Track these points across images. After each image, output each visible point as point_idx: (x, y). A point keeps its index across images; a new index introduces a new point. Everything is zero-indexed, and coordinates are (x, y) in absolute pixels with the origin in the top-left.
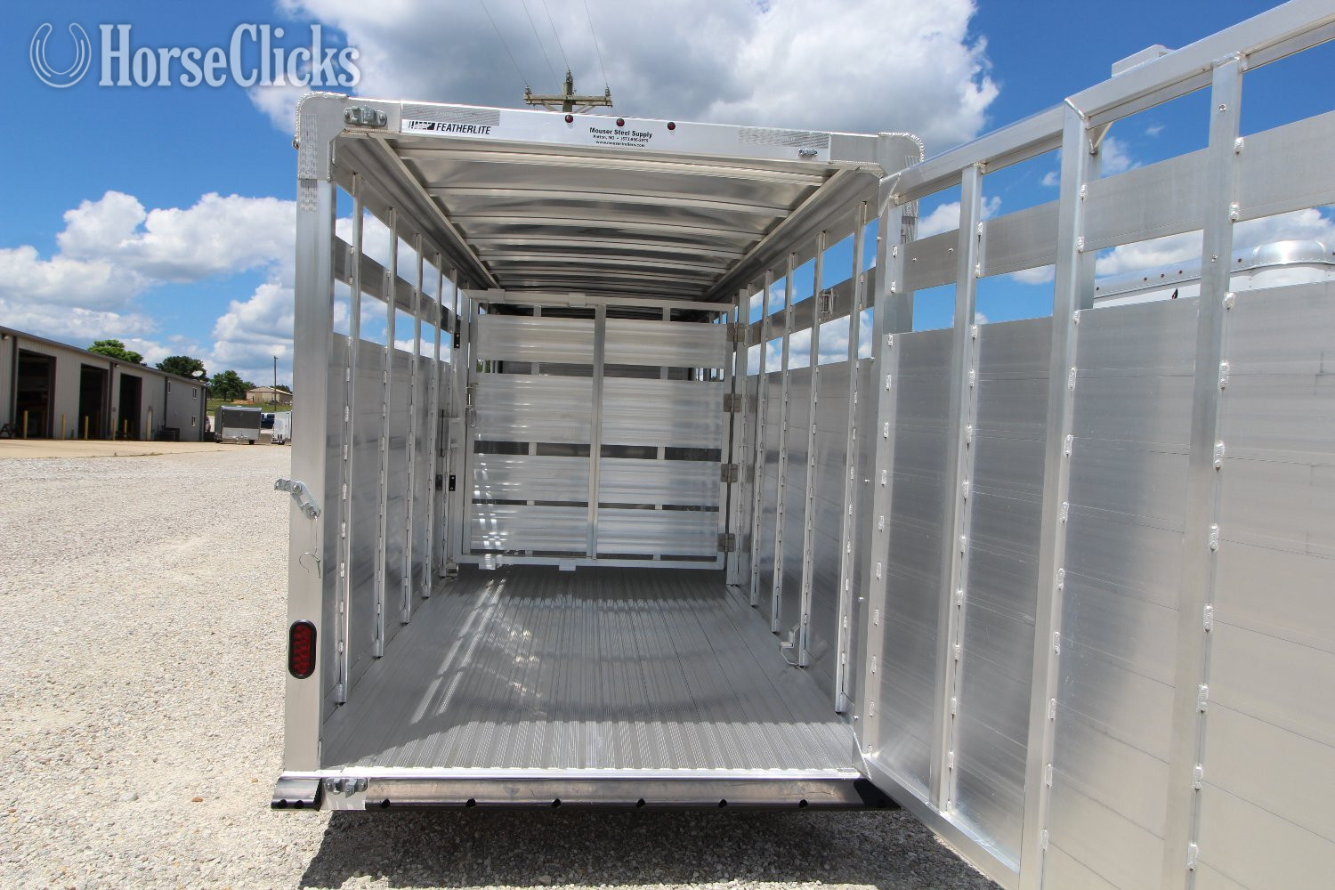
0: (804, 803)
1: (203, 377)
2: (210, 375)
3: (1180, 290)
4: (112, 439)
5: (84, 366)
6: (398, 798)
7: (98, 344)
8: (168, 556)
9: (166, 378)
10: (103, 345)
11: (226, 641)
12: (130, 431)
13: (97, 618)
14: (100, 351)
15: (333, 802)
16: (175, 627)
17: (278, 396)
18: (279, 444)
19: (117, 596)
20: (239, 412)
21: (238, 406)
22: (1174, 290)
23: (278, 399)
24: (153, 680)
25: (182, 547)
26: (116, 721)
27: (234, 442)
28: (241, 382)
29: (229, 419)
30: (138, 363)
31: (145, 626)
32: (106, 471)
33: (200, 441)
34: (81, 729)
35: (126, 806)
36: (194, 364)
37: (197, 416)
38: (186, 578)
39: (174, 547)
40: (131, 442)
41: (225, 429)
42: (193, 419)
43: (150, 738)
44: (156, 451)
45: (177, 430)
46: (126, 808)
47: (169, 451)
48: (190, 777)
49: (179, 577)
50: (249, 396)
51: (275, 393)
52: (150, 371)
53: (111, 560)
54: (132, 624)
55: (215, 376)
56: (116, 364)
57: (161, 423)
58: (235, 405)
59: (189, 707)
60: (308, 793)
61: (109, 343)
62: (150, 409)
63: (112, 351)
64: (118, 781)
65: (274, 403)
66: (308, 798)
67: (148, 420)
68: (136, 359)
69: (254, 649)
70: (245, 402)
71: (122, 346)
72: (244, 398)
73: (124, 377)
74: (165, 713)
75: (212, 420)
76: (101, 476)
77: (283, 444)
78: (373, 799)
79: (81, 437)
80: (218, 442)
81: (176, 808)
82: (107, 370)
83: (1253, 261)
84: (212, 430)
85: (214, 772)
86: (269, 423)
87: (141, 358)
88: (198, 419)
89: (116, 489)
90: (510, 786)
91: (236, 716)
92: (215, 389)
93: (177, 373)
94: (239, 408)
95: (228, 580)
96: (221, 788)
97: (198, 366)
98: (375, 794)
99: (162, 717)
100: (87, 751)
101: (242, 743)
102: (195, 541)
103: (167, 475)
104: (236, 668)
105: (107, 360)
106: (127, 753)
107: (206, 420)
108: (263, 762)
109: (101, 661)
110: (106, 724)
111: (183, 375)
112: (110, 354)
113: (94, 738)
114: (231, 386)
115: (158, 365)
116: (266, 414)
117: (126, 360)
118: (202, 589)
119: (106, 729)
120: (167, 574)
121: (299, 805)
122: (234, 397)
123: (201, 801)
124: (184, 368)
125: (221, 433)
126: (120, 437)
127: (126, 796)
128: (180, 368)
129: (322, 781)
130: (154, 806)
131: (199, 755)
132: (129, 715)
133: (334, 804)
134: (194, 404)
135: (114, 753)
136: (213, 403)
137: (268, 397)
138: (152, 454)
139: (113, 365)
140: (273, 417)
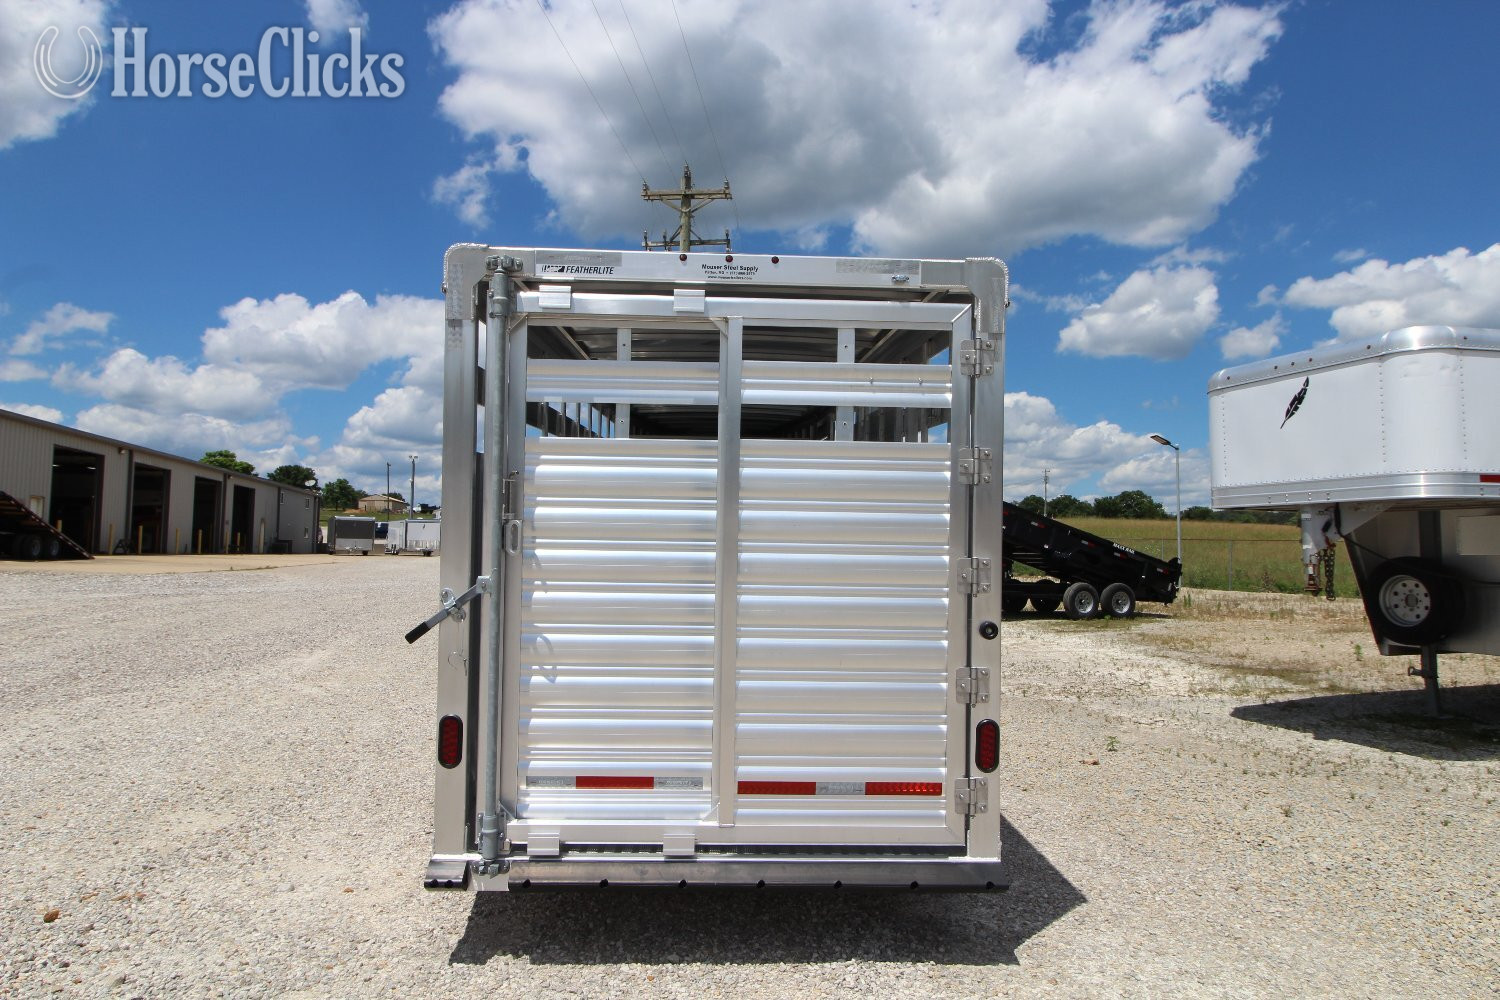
0: (915, 885)
1: (315, 487)
2: (322, 484)
3: (1311, 378)
4: (224, 553)
5: (198, 479)
6: (537, 878)
7: (210, 455)
8: (295, 669)
9: (279, 489)
10: (214, 456)
11: (359, 749)
12: (243, 544)
13: (234, 729)
14: (211, 462)
15: (479, 884)
16: (309, 737)
17: (391, 504)
18: (394, 554)
19: (252, 709)
20: (353, 522)
21: (350, 516)
22: (1304, 379)
23: (390, 508)
24: (295, 785)
25: (309, 660)
26: (265, 822)
27: (347, 553)
28: (353, 490)
29: (343, 530)
30: (250, 474)
31: (282, 736)
32: (225, 586)
33: (313, 553)
34: (235, 829)
35: (285, 895)
36: (305, 473)
37: (310, 526)
38: (315, 691)
39: (299, 660)
40: (245, 556)
41: (338, 541)
42: (306, 530)
43: (298, 837)
44: (272, 565)
45: (290, 543)
46: (284, 897)
47: (283, 564)
48: (339, 871)
49: (308, 689)
50: (361, 505)
51: (388, 501)
52: (261, 481)
53: (242, 674)
54: (269, 734)
55: (327, 485)
56: (229, 476)
57: (274, 535)
58: (348, 515)
59: (332, 809)
60: (457, 875)
61: (221, 454)
62: (263, 520)
63: (224, 461)
64: (275, 875)
65: (387, 511)
66: (457, 878)
67: (260, 533)
68: (247, 469)
69: (387, 757)
70: (357, 511)
71: (233, 456)
72: (356, 507)
73: (237, 489)
74: (309, 815)
75: (325, 531)
76: (221, 590)
77: (397, 554)
78: (515, 880)
79: (194, 551)
80: (331, 553)
81: (329, 898)
82: (220, 483)
83: (1382, 347)
84: (325, 541)
85: (361, 867)
86: (383, 533)
87: (253, 469)
88: (310, 530)
89: (237, 604)
90: (640, 867)
91: (376, 818)
92: (326, 498)
93: (289, 484)
94: (352, 518)
95: (356, 691)
96: (370, 881)
97: (309, 475)
98: (516, 875)
99: (307, 819)
100: (243, 849)
101: (384, 842)
102: (319, 654)
103: (286, 588)
104: (371, 775)
105: (220, 472)
106: (280, 850)
107: (319, 531)
108: (405, 858)
109: (244, 768)
110: (257, 825)
111: (295, 485)
112: (222, 465)
113: (247, 837)
114: (343, 495)
115: (269, 475)
116: (380, 523)
117: (237, 470)
118: (331, 700)
119: (257, 829)
120: (297, 686)
121: (449, 885)
122: (346, 506)
123: (352, 891)
124: (296, 478)
125: (335, 544)
126: (233, 551)
127: (286, 886)
128: (293, 477)
129: (468, 863)
130: (310, 896)
131: (346, 852)
132: (277, 817)
133: (480, 885)
134: (308, 515)
135: (266, 851)
136: (325, 513)
137: (381, 505)
138: (268, 568)
139: (226, 476)
140: (387, 525)
